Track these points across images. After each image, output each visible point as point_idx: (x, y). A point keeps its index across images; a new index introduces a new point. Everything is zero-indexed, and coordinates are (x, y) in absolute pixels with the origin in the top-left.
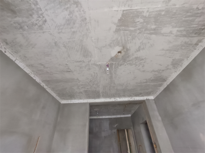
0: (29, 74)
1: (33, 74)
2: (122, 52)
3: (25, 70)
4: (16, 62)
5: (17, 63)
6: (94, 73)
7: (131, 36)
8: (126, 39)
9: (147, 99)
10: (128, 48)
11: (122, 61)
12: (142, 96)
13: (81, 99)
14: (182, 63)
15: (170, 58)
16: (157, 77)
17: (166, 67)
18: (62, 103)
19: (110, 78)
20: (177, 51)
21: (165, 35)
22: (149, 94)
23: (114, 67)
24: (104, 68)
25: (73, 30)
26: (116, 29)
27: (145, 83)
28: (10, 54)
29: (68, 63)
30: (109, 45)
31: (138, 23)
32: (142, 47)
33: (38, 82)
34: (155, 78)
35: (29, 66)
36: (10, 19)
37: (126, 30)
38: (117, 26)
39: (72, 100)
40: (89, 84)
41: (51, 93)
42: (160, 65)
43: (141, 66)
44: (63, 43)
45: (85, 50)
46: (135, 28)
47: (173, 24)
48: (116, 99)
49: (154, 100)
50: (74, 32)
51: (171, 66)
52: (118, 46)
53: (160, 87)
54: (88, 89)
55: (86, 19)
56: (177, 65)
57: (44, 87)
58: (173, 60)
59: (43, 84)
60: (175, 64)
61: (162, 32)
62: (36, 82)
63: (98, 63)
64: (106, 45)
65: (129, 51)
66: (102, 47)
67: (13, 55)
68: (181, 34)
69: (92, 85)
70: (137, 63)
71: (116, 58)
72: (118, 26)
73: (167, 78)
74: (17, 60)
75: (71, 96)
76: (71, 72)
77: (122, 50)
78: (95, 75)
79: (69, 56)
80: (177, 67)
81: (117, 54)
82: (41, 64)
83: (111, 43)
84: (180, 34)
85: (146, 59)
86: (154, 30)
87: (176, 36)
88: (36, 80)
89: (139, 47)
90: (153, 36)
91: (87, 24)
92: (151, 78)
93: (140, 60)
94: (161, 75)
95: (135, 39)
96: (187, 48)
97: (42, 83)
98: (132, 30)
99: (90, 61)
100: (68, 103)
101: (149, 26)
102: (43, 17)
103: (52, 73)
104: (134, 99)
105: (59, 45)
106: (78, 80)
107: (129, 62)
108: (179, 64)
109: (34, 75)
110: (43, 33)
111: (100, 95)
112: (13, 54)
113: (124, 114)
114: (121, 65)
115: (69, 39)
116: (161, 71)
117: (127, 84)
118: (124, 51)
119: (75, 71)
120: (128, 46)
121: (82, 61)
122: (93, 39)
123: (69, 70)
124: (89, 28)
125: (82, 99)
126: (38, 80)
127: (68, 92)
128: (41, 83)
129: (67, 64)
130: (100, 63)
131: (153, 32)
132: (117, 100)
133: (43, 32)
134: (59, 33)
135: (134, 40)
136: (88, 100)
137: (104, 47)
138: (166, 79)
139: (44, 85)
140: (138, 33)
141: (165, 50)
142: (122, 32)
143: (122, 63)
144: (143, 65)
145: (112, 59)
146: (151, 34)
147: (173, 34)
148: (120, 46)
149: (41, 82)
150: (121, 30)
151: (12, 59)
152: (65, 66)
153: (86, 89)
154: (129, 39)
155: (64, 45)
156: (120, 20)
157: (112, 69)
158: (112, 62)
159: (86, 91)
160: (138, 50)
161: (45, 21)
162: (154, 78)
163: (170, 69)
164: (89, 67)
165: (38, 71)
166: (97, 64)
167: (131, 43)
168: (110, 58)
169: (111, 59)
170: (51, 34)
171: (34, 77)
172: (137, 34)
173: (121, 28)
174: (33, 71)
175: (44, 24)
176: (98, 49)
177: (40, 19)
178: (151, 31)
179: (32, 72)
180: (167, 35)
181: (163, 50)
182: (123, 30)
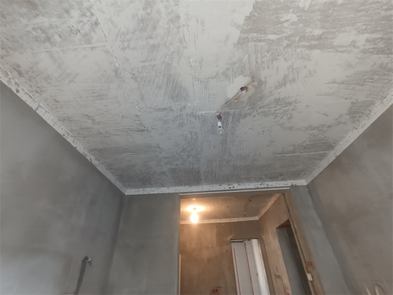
0: (64, 137)
1: (72, 136)
2: (250, 87)
3: (55, 127)
4: (38, 112)
5: (41, 115)
6: (191, 133)
7: (270, 53)
8: (259, 61)
9: (294, 184)
10: (263, 78)
11: (247, 108)
12: (283, 179)
13: (163, 186)
14: (369, 110)
15: (346, 99)
16: (316, 140)
17: (337, 119)
18: (126, 194)
19: (222, 144)
20: (363, 85)
21: (340, 49)
22: (297, 175)
23: (230, 120)
24: (211, 122)
25: (151, 42)
26: (240, 39)
27: (291, 152)
28: (28, 96)
29: (139, 114)
30: (223, 73)
31: (286, 25)
32: (291, 77)
33: (80, 152)
34: (312, 143)
35: (64, 119)
36: (24, 21)
37: (260, 41)
38: (241, 32)
39: (146, 188)
40: (179, 155)
41: (105, 175)
42: (325, 114)
43: (285, 117)
44: (132, 70)
45: (174, 85)
46: (279, 34)
47: (359, 25)
48: (231, 186)
49: (307, 186)
50: (154, 47)
51: (348, 117)
52: (242, 76)
53: (321, 160)
54: (177, 165)
55: (178, 17)
56: (360, 114)
57: (93, 162)
58: (352, 103)
59: (90, 157)
60: (356, 112)
61: (336, 42)
62: (78, 152)
63: (199, 113)
64: (217, 74)
65: (264, 85)
66: (209, 78)
67: (32, 98)
68: (374, 48)
69: (185, 157)
70: (277, 112)
71: (236, 101)
72: (243, 32)
73: (336, 142)
74: (40, 108)
75: (145, 181)
76: (146, 132)
77: (249, 84)
78: (192, 137)
79: (142, 98)
80: (360, 119)
81: (238, 93)
82: (87, 115)
83: (228, 69)
84: (372, 47)
85: (296, 103)
86: (320, 38)
87: (364, 51)
88: (76, 148)
89: (285, 77)
90: (316, 53)
91: (181, 29)
92: (304, 142)
93: (285, 105)
94: (325, 137)
95: (277, 60)
96: (385, 77)
97: (88, 154)
98: (273, 41)
99: (185, 108)
100: (138, 194)
101: (308, 30)
102: (92, 15)
103: (108, 135)
104: (268, 185)
105: (122, 74)
106: (159, 147)
107: (262, 110)
108: (362, 113)
109: (73, 139)
110: (92, 50)
111: (201, 177)
112: (33, 95)
113: (245, 216)
114: (245, 116)
115: (144, 62)
116: (324, 129)
117: (254, 156)
118: (254, 86)
119: (153, 129)
120: (263, 74)
121: (169, 108)
122: (191, 60)
123: (142, 128)
124: (184, 37)
125: (165, 187)
126: (80, 148)
127: (139, 172)
128: (86, 154)
129: (137, 116)
130: (203, 112)
131: (316, 43)
132: (233, 187)
133: (92, 48)
134: (124, 49)
135: (274, 62)
136: (176, 188)
137: (212, 78)
138: (334, 145)
139: (92, 159)
140: (285, 45)
141: (338, 83)
142: (251, 44)
143: (248, 112)
144: (291, 115)
145: (228, 103)
146: (311, 47)
147: (358, 48)
148: (245, 76)
149: (86, 152)
150: (250, 39)
151: (30, 106)
152: (135, 120)
153: (174, 167)
154: (264, 60)
155: (134, 74)
156: (248, 18)
157: (226, 124)
158: (228, 111)
159: (173, 171)
160: (283, 83)
161: (96, 23)
162: (310, 141)
163: (345, 123)
164: (182, 121)
165: (82, 129)
166: (197, 114)
167: (268, 68)
168: (223, 102)
169: (226, 103)
170: (107, 52)
171: (74, 142)
172: (282, 48)
173: (249, 37)
174: (71, 130)
175: (94, 31)
176: (201, 81)
177: (85, 20)
178: (313, 42)
179: (70, 133)
180: (346, 51)
181: (334, 82)
182: (255, 41)
